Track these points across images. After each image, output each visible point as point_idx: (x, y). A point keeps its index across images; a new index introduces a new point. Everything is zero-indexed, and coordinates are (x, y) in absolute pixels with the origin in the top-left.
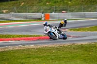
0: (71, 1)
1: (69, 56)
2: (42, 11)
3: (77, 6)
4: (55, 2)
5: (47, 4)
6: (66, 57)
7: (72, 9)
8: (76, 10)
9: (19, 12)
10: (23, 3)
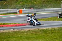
0: (36, 1)
1: (35, 36)
2: (17, 8)
3: (40, 5)
4: (26, 2)
5: (21, 3)
6: (33, 37)
7: (36, 6)
8: (39, 7)
9: (3, 9)
10: (5, 3)
